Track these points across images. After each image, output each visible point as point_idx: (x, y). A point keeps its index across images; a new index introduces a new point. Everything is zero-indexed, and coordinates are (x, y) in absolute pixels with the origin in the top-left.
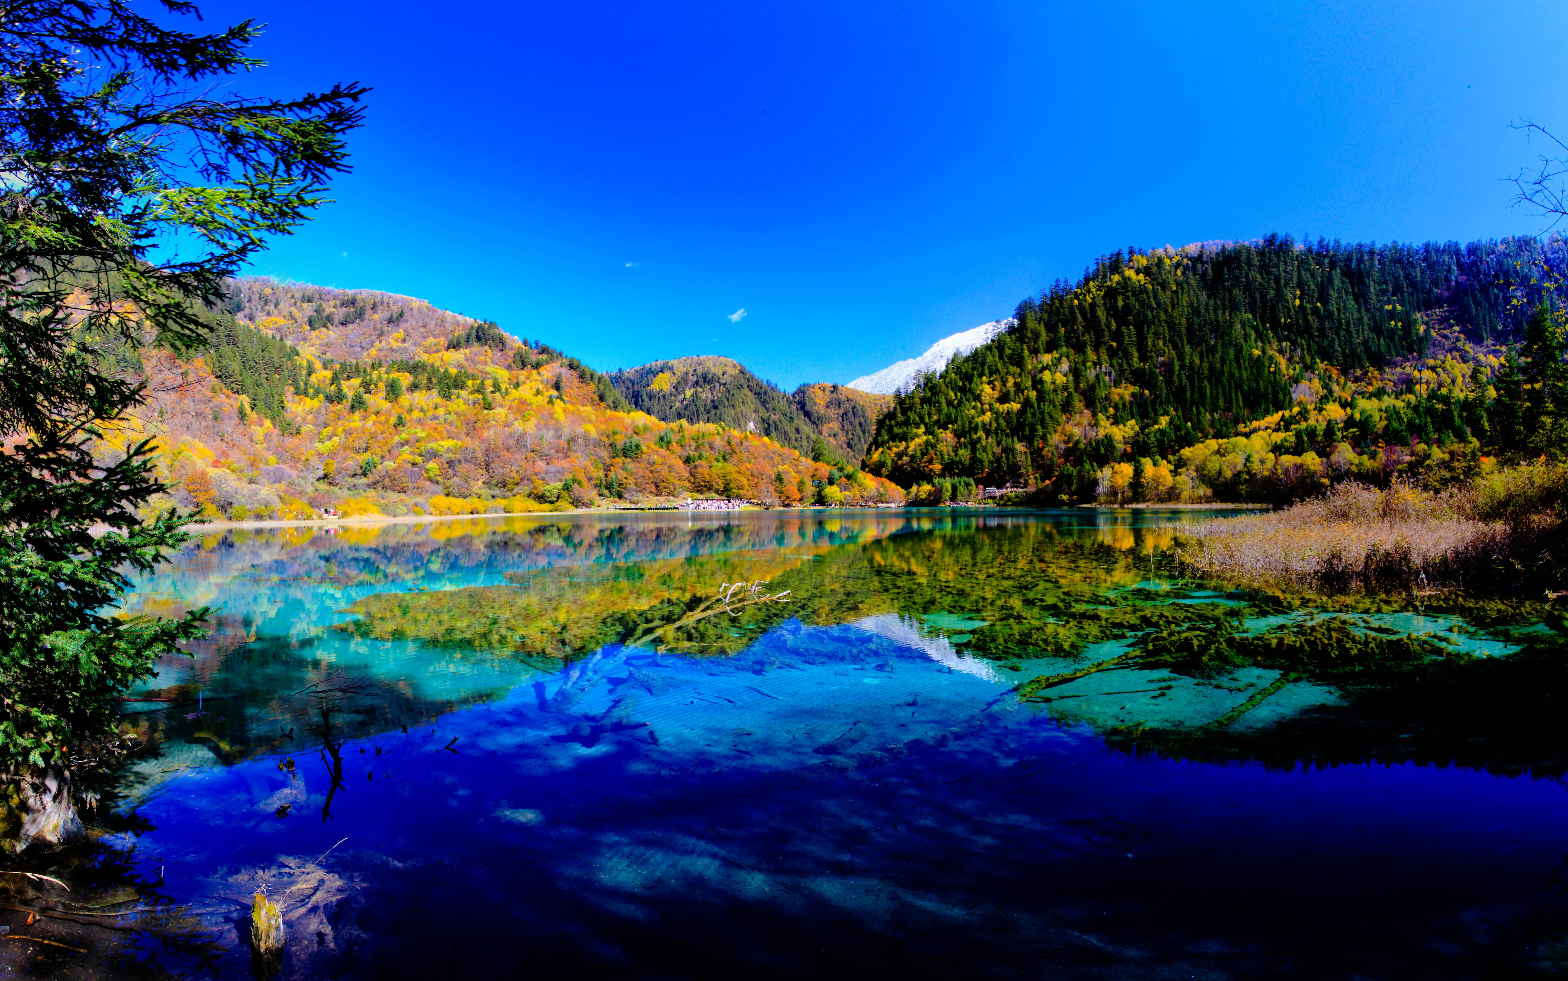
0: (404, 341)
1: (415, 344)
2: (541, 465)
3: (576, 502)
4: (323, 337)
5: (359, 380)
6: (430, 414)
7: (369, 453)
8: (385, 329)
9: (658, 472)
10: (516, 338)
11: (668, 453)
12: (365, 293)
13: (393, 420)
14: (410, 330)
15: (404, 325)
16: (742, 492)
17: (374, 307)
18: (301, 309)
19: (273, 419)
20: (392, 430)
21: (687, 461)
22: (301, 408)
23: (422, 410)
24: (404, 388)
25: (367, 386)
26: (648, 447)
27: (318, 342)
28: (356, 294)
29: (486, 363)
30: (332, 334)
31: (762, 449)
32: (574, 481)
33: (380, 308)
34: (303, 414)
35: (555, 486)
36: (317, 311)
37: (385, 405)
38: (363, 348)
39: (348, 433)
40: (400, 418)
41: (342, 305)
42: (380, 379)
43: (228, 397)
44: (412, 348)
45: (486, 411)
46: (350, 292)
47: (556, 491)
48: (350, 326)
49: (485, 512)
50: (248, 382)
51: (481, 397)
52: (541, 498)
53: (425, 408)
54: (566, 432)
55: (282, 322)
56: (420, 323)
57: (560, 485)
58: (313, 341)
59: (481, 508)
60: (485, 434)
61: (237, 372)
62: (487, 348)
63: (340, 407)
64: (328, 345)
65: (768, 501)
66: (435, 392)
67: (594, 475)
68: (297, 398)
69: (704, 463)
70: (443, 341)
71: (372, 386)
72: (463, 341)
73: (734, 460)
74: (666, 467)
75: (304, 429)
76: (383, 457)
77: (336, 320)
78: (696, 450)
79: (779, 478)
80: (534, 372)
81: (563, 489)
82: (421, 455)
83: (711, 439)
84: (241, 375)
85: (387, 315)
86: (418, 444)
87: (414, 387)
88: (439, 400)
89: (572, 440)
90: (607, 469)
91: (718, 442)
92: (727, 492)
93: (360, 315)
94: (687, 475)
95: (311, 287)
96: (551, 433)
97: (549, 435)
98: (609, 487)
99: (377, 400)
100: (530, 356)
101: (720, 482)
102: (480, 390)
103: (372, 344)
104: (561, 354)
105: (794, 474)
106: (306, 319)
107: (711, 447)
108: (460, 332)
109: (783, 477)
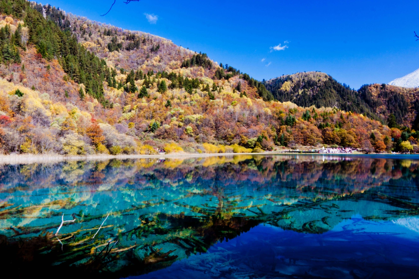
0: (160, 61)
1: (165, 64)
2: (244, 129)
3: (265, 148)
4: (116, 56)
5: (143, 81)
6: (183, 100)
7: (154, 120)
8: (150, 54)
9: (306, 133)
10: (216, 63)
11: (309, 123)
12: (140, 33)
13: (165, 103)
14: (163, 56)
15: (159, 53)
16: (352, 144)
17: (144, 42)
18: (103, 39)
19: (98, 98)
20: (164, 108)
21: (320, 127)
22: (112, 93)
23: (179, 99)
24: (167, 87)
25: (147, 84)
26: (298, 120)
27: (113, 58)
28: (135, 33)
29: (201, 75)
30: (121, 54)
31: (360, 121)
32: (263, 137)
33: (147, 43)
34: (114, 97)
35: (253, 140)
36: (112, 41)
37: (159, 95)
38: (138, 64)
39: (141, 109)
40: (168, 102)
41: (127, 39)
42: (154, 81)
43: (72, 84)
44: (164, 66)
45: (211, 100)
46: (132, 32)
47: (254, 142)
48: (132, 51)
49: (225, 152)
50: (84, 77)
51: (207, 93)
52: (247, 146)
53: (180, 97)
54: (255, 111)
55: (93, 45)
56: (168, 52)
57: (256, 139)
58: (111, 58)
59: (223, 150)
60: (215, 112)
61: (78, 70)
62: (202, 67)
63: (133, 94)
64: (118, 61)
65: (367, 149)
66: (183, 89)
67: (272, 134)
68: (110, 88)
69: (329, 128)
70: (179, 63)
71: (150, 85)
72: (189, 63)
73: (345, 127)
74: (309, 130)
75: (115, 105)
76: (162, 122)
77: (124, 46)
78: (324, 121)
79: (372, 136)
80: (226, 81)
81: (257, 141)
82: (182, 122)
83: (331, 115)
84: (79, 72)
85: (150, 46)
86: (180, 116)
87: (172, 86)
88: (186, 94)
89: (259, 116)
90: (278, 131)
91: (336, 117)
92: (343, 143)
93: (137, 45)
94: (320, 134)
95: (111, 26)
96: (248, 112)
97: (247, 113)
98: (280, 140)
99: (153, 91)
100: (224, 72)
101: (339, 139)
102: (206, 89)
103: (143, 61)
104: (239, 71)
105: (381, 135)
106: (106, 45)
107: (332, 120)
108: (188, 59)
109: (375, 136)
